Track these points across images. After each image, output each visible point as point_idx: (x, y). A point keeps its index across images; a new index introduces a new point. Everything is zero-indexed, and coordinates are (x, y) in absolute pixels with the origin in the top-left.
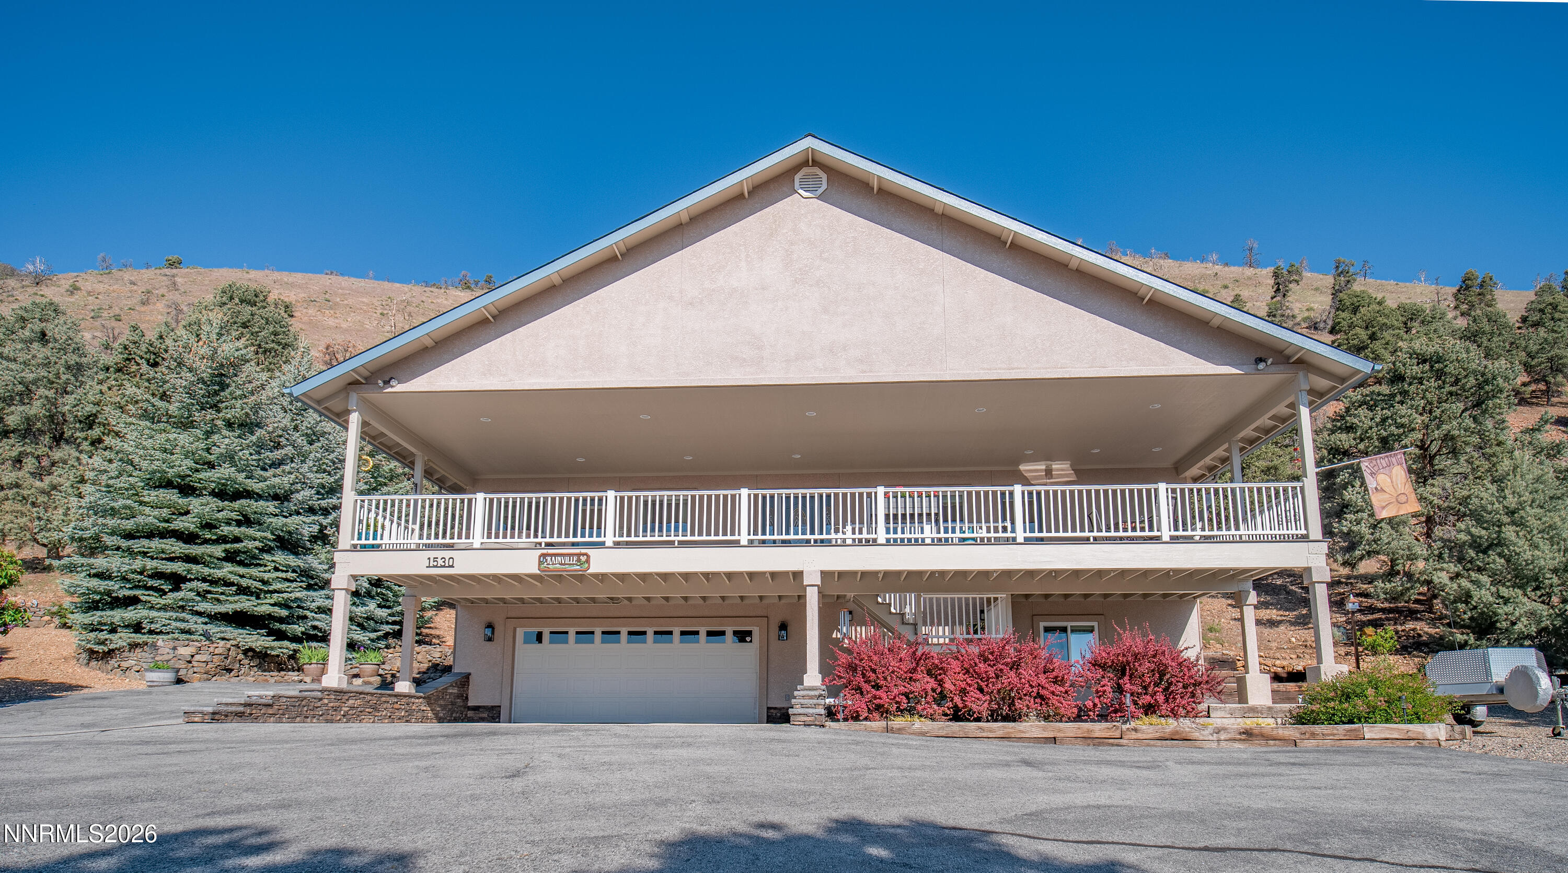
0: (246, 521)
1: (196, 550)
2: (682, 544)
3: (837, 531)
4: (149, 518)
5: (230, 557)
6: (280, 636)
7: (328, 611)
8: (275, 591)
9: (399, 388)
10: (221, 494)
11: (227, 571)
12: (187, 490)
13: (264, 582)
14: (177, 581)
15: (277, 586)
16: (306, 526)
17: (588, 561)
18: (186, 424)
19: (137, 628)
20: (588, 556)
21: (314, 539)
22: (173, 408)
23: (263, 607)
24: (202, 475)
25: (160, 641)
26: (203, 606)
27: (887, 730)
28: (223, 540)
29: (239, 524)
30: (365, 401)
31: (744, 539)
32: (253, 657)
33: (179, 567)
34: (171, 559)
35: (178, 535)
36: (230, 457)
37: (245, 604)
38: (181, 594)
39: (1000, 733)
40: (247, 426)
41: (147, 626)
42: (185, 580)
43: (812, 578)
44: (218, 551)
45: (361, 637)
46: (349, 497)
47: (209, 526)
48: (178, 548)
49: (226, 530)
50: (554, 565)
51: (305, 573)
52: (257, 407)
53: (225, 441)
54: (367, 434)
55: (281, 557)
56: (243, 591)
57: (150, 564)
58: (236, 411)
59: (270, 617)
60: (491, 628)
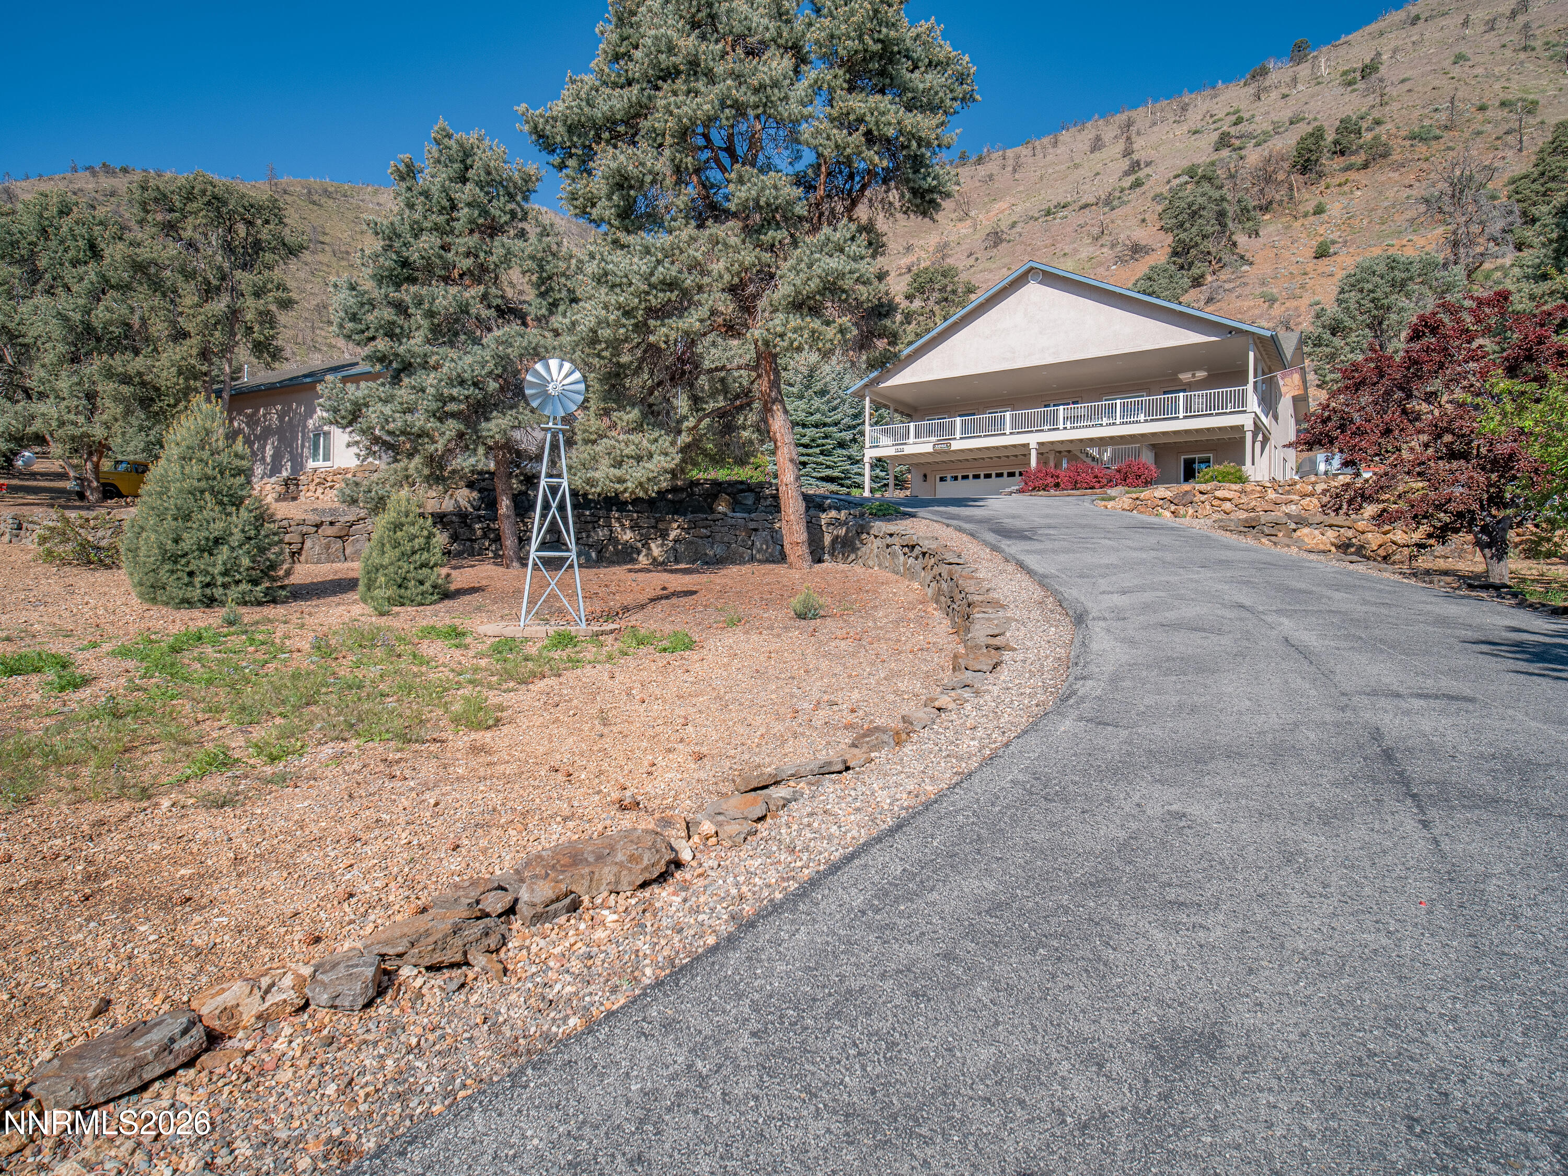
0: (826, 437)
1: (810, 451)
2: (985, 436)
5: (822, 453)
6: (842, 486)
7: (862, 475)
9: (882, 385)
10: (816, 426)
11: (821, 459)
12: (804, 426)
13: (835, 463)
15: (840, 464)
16: (848, 436)
17: (951, 446)
18: (801, 397)
20: (951, 444)
21: (851, 441)
22: (795, 390)
23: (836, 473)
26: (815, 474)
28: (818, 446)
29: (824, 438)
30: (871, 391)
31: (1008, 432)
36: (818, 410)
37: (829, 472)
40: (822, 393)
43: (1033, 445)
44: (817, 450)
45: (875, 486)
46: (867, 428)
47: (813, 440)
49: (820, 442)
50: (939, 449)
51: (849, 458)
52: (826, 385)
53: (817, 402)
54: (872, 401)
55: (840, 451)
56: (828, 467)
58: (818, 386)
59: (838, 478)
60: (925, 476)
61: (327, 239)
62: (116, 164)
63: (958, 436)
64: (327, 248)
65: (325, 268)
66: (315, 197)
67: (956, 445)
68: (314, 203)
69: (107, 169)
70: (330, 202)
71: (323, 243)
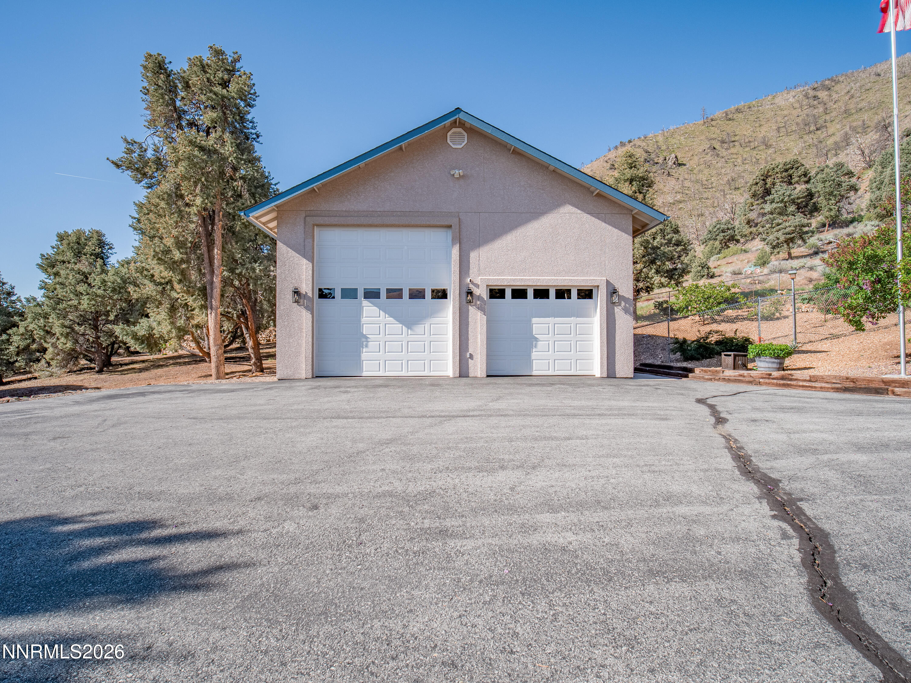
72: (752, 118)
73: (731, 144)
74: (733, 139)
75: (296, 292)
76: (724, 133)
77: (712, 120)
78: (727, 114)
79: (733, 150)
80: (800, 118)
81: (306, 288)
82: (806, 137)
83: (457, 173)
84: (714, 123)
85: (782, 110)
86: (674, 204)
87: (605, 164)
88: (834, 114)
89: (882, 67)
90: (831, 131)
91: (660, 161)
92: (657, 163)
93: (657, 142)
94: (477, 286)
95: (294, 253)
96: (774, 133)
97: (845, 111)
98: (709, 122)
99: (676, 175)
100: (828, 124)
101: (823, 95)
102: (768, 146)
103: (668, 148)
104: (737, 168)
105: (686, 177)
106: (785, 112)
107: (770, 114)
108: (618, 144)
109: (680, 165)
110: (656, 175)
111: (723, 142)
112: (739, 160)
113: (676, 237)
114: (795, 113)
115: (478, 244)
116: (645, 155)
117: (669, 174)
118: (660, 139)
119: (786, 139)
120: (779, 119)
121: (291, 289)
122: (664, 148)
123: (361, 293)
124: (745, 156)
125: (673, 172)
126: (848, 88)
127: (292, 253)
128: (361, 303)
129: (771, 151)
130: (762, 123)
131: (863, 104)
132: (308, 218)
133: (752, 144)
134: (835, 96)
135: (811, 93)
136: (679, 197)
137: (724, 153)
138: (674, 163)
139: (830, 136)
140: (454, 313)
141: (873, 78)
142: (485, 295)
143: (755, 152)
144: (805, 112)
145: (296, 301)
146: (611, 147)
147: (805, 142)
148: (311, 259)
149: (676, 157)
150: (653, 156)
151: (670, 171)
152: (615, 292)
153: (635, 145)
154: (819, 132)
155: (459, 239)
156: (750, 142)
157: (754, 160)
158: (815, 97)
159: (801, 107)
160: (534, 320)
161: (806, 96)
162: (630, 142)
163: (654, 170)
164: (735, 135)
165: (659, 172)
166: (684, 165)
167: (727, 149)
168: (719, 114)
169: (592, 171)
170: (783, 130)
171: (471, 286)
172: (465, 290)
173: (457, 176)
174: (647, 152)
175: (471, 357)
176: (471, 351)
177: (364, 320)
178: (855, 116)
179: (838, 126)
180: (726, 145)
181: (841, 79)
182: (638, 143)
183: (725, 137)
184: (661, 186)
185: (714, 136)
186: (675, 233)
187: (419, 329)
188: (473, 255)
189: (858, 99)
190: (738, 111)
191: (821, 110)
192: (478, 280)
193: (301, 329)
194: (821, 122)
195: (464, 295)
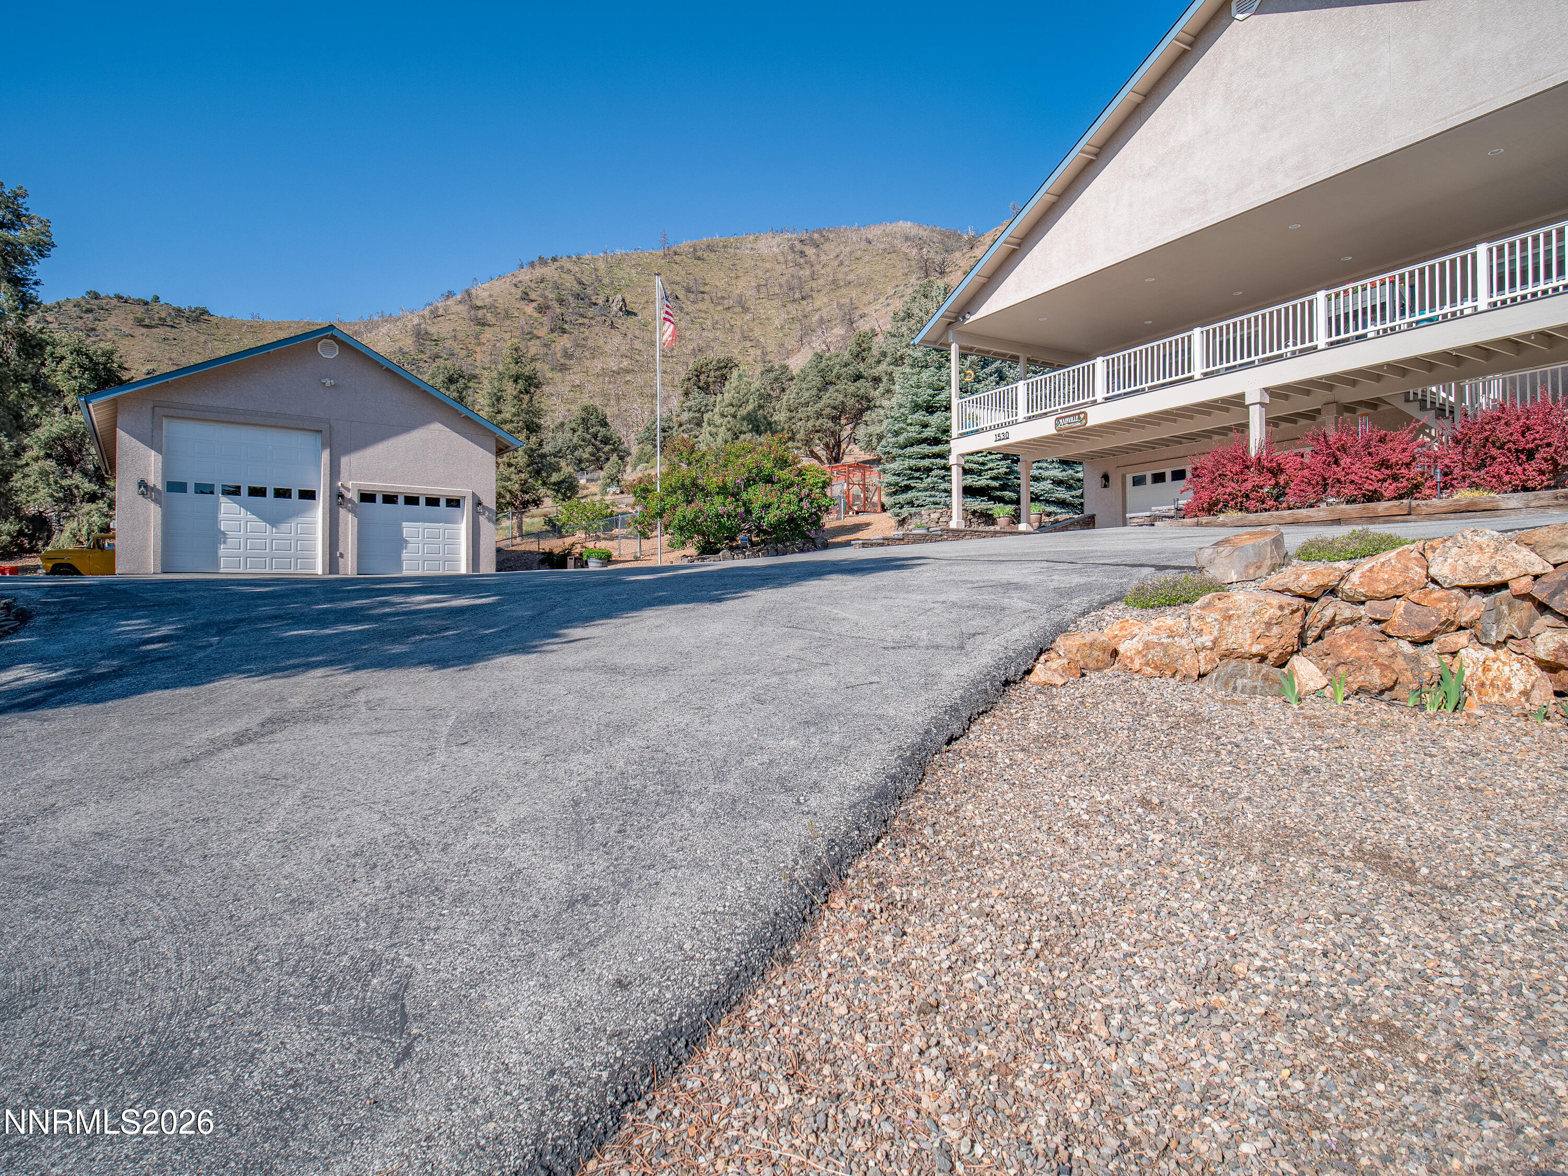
2: (1152, 389)
3: (1286, 346)
4: (913, 432)
8: (990, 469)
9: (972, 318)
13: (983, 464)
14: (928, 470)
15: (990, 465)
17: (1086, 417)
19: (911, 503)
20: (1085, 413)
24: (937, 398)
25: (923, 511)
27: (1198, 524)
30: (960, 333)
31: (1197, 376)
32: (979, 517)
33: (926, 462)
34: (922, 458)
35: (925, 441)
38: (929, 480)
39: (1290, 520)
41: (916, 503)
42: (931, 470)
43: (1252, 398)
46: (955, 401)
48: (926, 449)
50: (1064, 424)
57: (913, 462)
60: (1106, 477)
61: (707, 289)
62: (548, 256)
63: (1100, 394)
64: (706, 297)
65: (703, 315)
66: (699, 254)
67: (1097, 416)
68: (699, 258)
69: (543, 262)
70: (712, 255)
71: (703, 293)
72: (727, 264)
73: (700, 296)
74: (702, 289)
75: (143, 484)
76: (691, 277)
77: (676, 254)
78: (695, 250)
79: (701, 306)
80: (785, 278)
81: (155, 479)
82: (790, 307)
83: (328, 382)
84: (677, 258)
85: (763, 260)
86: (619, 373)
87: (513, 290)
88: (821, 282)
89: (874, 232)
90: (818, 304)
91: (601, 302)
92: (595, 304)
93: (596, 270)
94: (348, 490)
95: (139, 443)
96: (753, 292)
97: (834, 281)
98: (672, 255)
99: (623, 328)
100: (814, 294)
101: (810, 251)
102: (746, 310)
103: (612, 283)
104: (705, 334)
105: (637, 333)
106: (768, 265)
107: (749, 263)
108: (536, 259)
109: (629, 313)
110: (593, 322)
111: (689, 290)
112: (709, 322)
113: (603, 431)
114: (780, 268)
115: (349, 450)
116: (577, 288)
117: (612, 326)
118: (601, 265)
119: (768, 304)
120: (760, 273)
121: (136, 480)
122: (606, 281)
123: (218, 489)
124: (716, 317)
125: (618, 322)
126: (838, 251)
127: (136, 443)
128: (218, 499)
129: (748, 317)
130: (740, 274)
131: (851, 277)
132: (157, 409)
133: (725, 302)
134: (823, 258)
135: (798, 246)
136: (625, 363)
137: (689, 307)
138: (621, 309)
139: (817, 311)
140: (324, 514)
141: (863, 245)
142: (356, 499)
143: (729, 315)
144: (790, 270)
145: (143, 494)
146: (525, 262)
147: (788, 313)
148: (159, 451)
149: (623, 300)
150: (589, 291)
151: (615, 319)
152: (480, 504)
153: (562, 267)
154: (804, 303)
155: (329, 443)
156: (723, 298)
157: (727, 326)
158: (801, 252)
159: (786, 262)
160: (404, 524)
161: (792, 248)
162: (554, 260)
163: (590, 314)
164: (706, 284)
165: (598, 318)
166: (635, 315)
167: (694, 302)
168: (685, 245)
169: (491, 296)
170: (763, 289)
171: (342, 489)
172: (335, 493)
173: (328, 384)
174: (580, 283)
175: (342, 555)
176: (341, 550)
177: (222, 516)
178: (843, 291)
179: (825, 300)
180: (692, 296)
181: (831, 236)
182: (568, 265)
183: (691, 283)
184: (601, 342)
185: (677, 279)
186: (602, 426)
187: (284, 527)
188: (344, 460)
189: (847, 269)
190: (710, 248)
191: (808, 272)
192: (350, 484)
193: (147, 523)
194: (807, 288)
195: (335, 498)
